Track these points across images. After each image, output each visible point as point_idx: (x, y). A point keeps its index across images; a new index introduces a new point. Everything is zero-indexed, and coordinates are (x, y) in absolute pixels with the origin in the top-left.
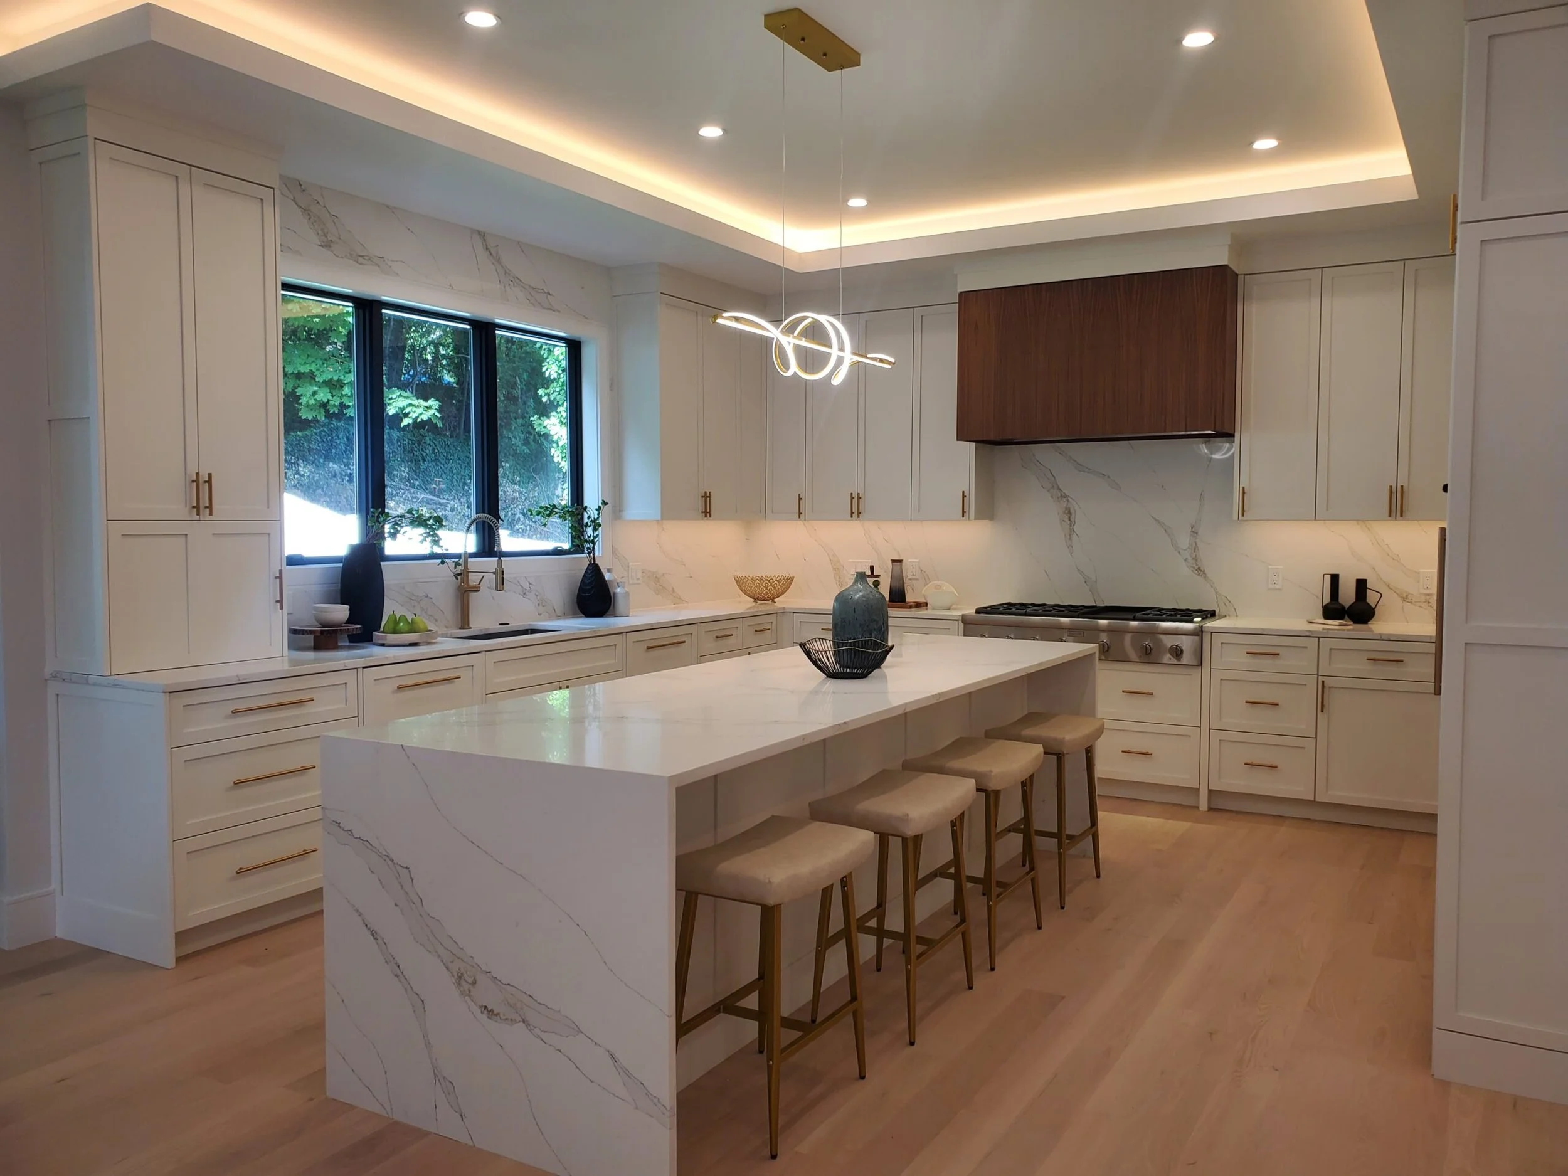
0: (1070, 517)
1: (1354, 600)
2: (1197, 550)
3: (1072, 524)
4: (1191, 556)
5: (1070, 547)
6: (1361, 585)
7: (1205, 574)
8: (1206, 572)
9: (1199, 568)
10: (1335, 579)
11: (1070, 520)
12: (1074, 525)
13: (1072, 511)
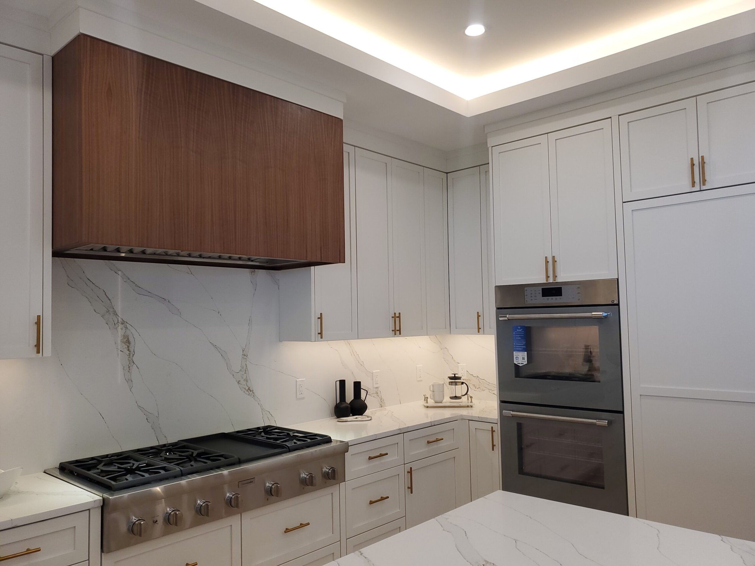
0: (128, 347)
1: (353, 398)
2: (247, 372)
3: (131, 354)
4: (242, 378)
5: (129, 381)
6: (357, 386)
7: (253, 393)
8: (254, 391)
9: (249, 389)
10: (342, 383)
11: (129, 350)
12: (133, 355)
13: (131, 339)
